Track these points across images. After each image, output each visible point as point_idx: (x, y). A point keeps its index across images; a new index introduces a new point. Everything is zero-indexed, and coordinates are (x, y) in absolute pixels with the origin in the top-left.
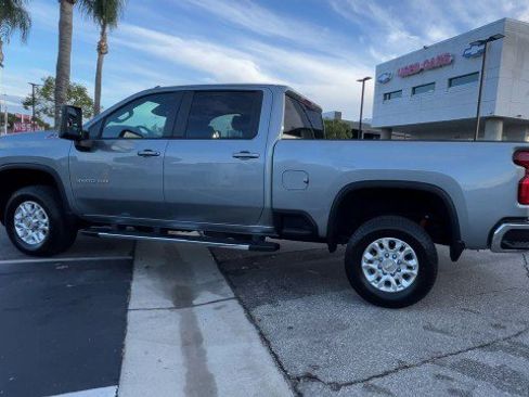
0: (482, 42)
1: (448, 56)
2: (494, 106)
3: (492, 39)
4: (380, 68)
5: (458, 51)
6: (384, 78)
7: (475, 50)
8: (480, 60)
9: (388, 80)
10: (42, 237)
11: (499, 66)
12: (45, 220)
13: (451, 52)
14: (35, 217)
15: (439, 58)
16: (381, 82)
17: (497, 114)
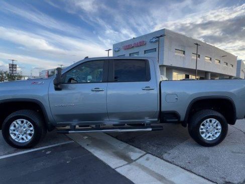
0: (158, 37)
1: (144, 42)
2: (163, 61)
3: (161, 36)
4: (114, 46)
5: (147, 40)
6: (117, 50)
7: (154, 40)
8: (157, 43)
9: (119, 50)
10: (30, 138)
11: (164, 46)
12: (32, 128)
13: (144, 40)
14: (24, 128)
15: (140, 42)
16: (115, 51)
17: (164, 64)
